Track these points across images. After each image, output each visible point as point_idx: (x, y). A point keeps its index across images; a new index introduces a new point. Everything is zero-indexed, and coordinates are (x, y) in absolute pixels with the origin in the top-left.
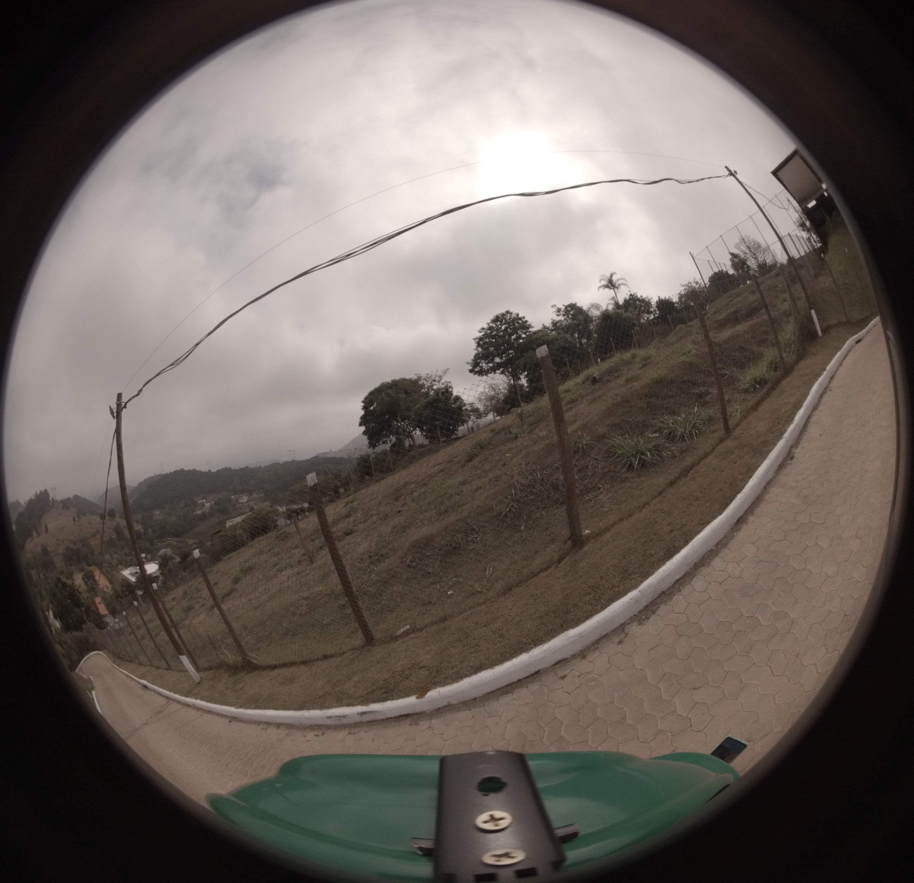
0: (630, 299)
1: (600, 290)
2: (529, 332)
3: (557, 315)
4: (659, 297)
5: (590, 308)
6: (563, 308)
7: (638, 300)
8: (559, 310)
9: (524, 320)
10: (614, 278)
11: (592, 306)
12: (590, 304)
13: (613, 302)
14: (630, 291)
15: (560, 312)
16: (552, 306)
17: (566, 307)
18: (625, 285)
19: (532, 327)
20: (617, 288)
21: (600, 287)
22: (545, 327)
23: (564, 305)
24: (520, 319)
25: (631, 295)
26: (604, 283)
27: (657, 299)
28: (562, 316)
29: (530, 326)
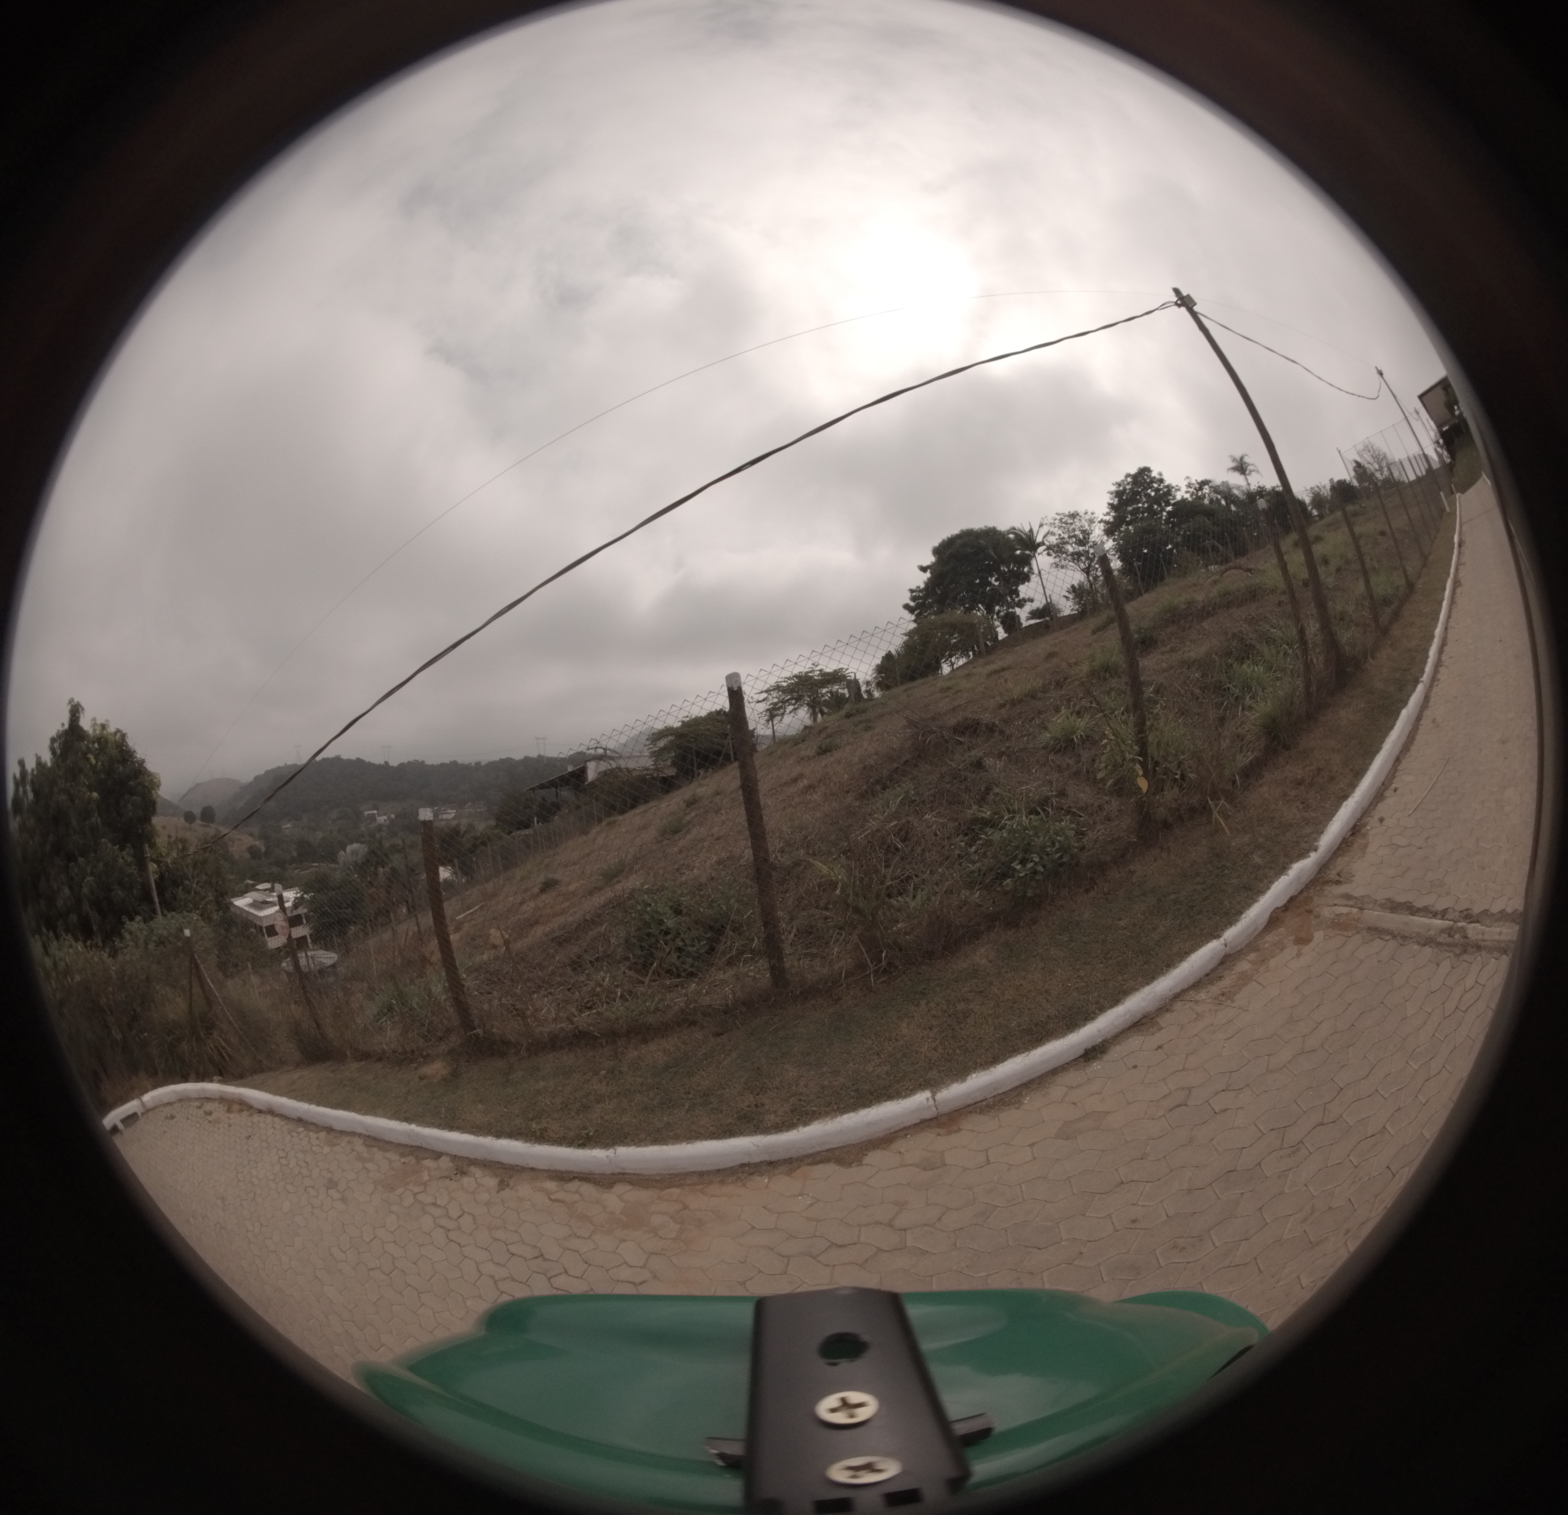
1: (1230, 471)
2: (1176, 497)
6: (1195, 483)
10: (1246, 460)
13: (1244, 488)
16: (1188, 478)
17: (1198, 483)
18: (1258, 472)
20: (1248, 474)
22: (1185, 498)
23: (1196, 480)
24: (1161, 481)
26: (1233, 465)
28: (1191, 493)
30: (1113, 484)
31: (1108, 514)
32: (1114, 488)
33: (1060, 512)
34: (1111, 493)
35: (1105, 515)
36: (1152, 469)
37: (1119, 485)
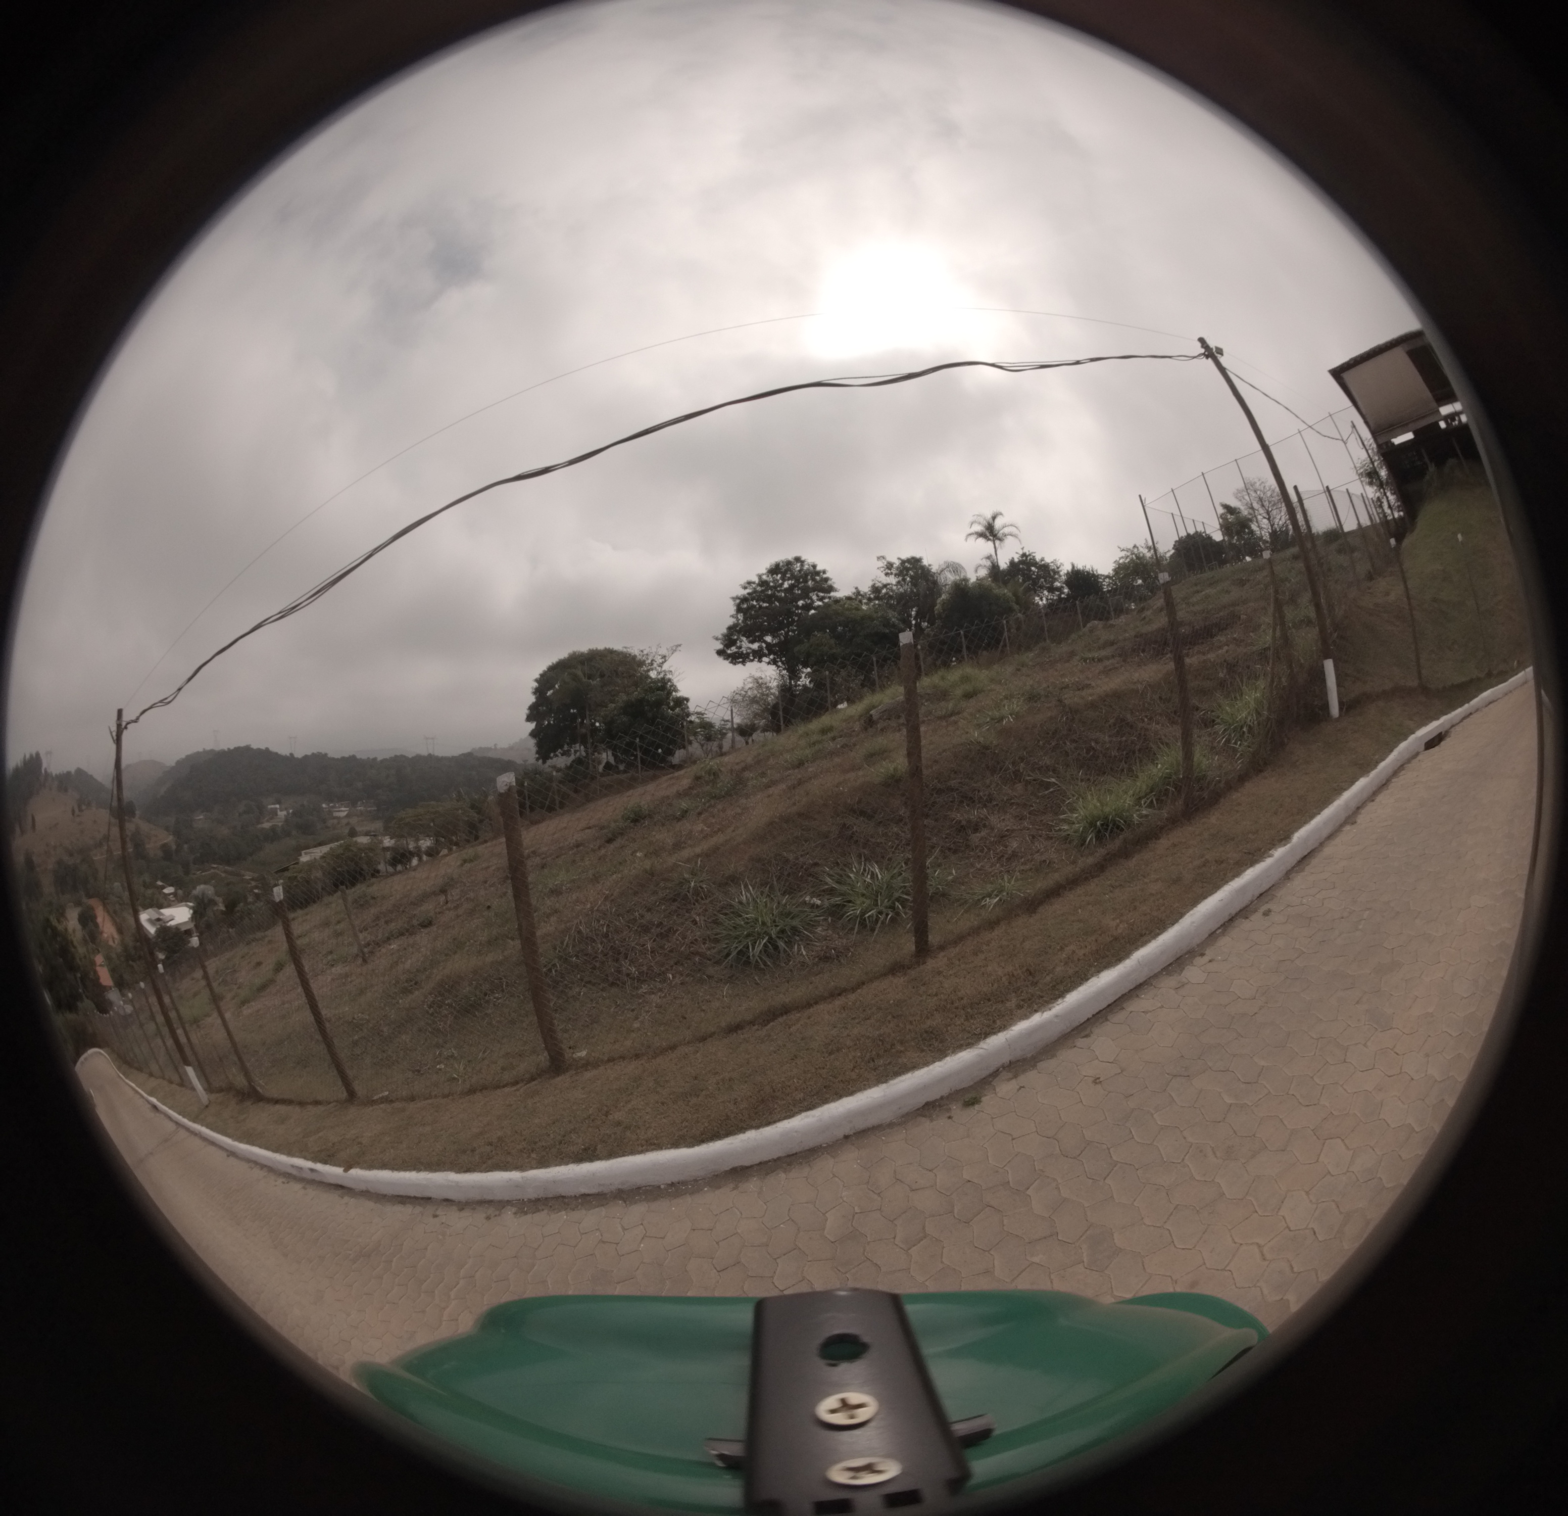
0: (1021, 562)
1: (968, 539)
2: (830, 598)
3: (887, 574)
4: (1073, 566)
5: (942, 571)
6: (897, 563)
7: (1035, 564)
8: (890, 566)
9: (825, 576)
10: (998, 524)
11: (948, 567)
12: (945, 562)
13: (988, 563)
14: (1023, 549)
15: (890, 570)
16: (879, 558)
17: (903, 562)
18: (1015, 536)
19: (836, 590)
20: (1001, 540)
21: (970, 534)
22: (858, 593)
23: (899, 559)
24: (818, 573)
25: (1024, 555)
26: (979, 528)
27: (1069, 568)
28: (893, 576)
29: (831, 589)
36: (806, 558)
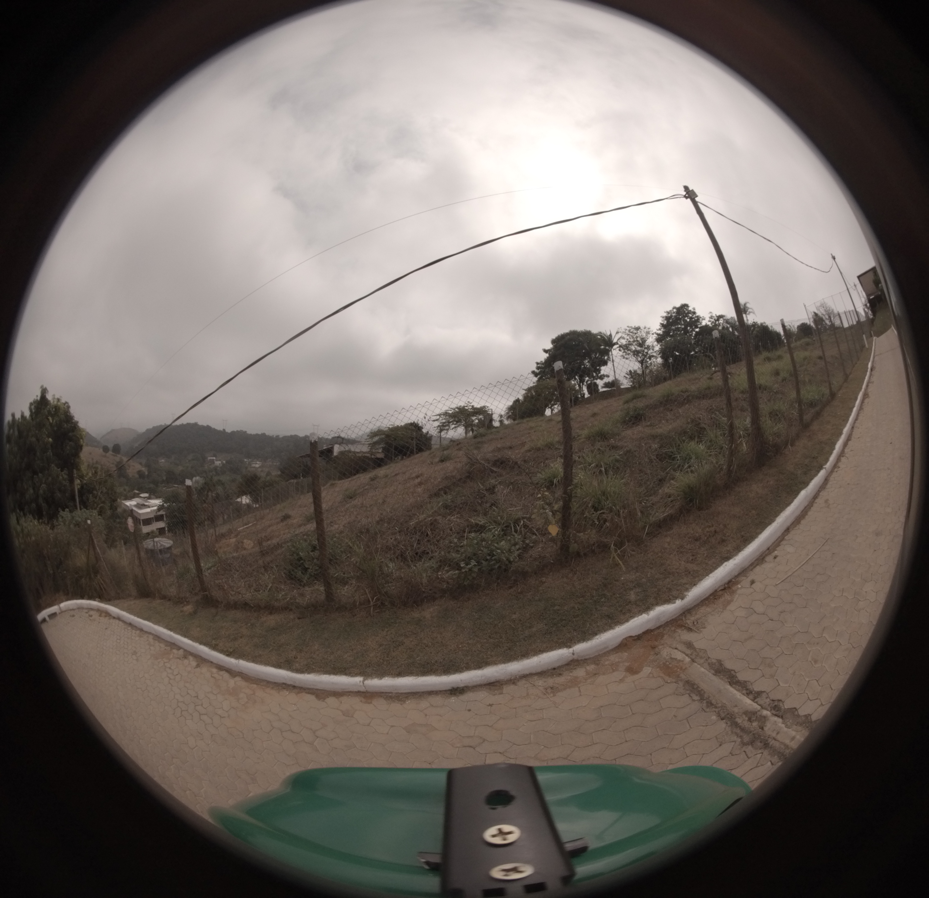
2: (702, 324)
3: (710, 320)
8: (713, 317)
10: (748, 305)
17: (717, 317)
29: (701, 321)
30: (665, 312)
31: (660, 329)
32: (665, 315)
33: (630, 326)
34: (663, 317)
35: (658, 330)
36: (689, 305)
37: (668, 313)
